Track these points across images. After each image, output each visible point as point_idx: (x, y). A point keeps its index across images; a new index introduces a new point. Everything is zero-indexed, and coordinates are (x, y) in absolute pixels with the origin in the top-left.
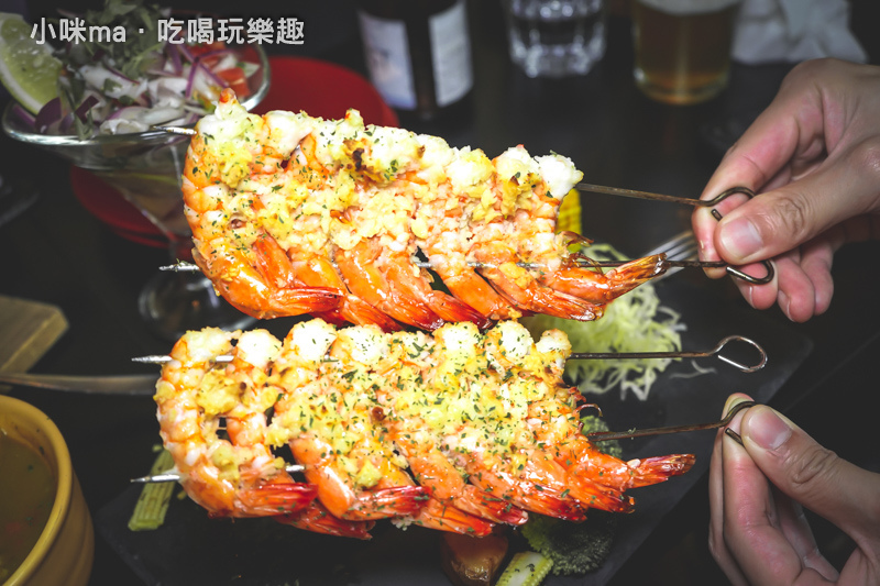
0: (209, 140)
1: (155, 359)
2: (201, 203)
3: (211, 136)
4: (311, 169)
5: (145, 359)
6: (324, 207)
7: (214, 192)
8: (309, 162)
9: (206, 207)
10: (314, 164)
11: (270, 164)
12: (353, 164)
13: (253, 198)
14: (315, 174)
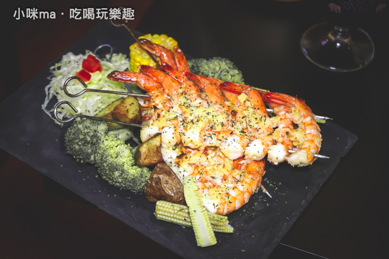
0: (216, 205)
1: (320, 156)
2: (239, 195)
3: (214, 204)
4: (199, 172)
5: (324, 157)
6: (207, 159)
7: (233, 193)
8: (196, 174)
9: (240, 192)
10: (196, 172)
11: (208, 184)
12: (184, 157)
13: (224, 181)
14: (199, 169)
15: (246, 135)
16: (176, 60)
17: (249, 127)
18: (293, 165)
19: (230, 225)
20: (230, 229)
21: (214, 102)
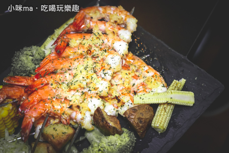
15: (108, 50)
16: (17, 83)
17: (101, 47)
18: (135, 30)
19: (180, 80)
20: (183, 81)
21: (70, 65)
